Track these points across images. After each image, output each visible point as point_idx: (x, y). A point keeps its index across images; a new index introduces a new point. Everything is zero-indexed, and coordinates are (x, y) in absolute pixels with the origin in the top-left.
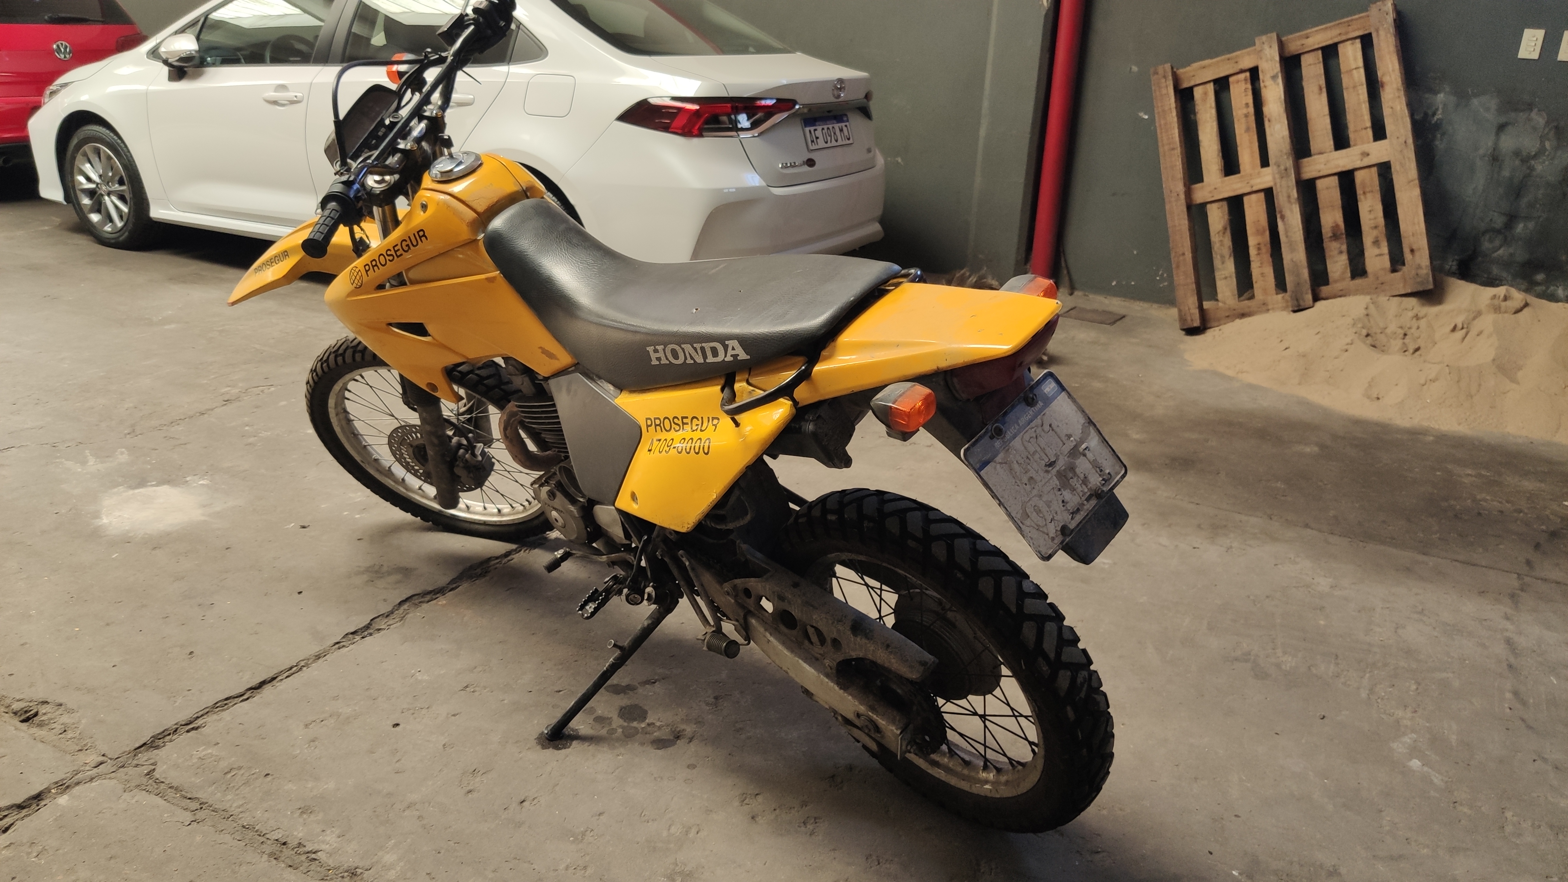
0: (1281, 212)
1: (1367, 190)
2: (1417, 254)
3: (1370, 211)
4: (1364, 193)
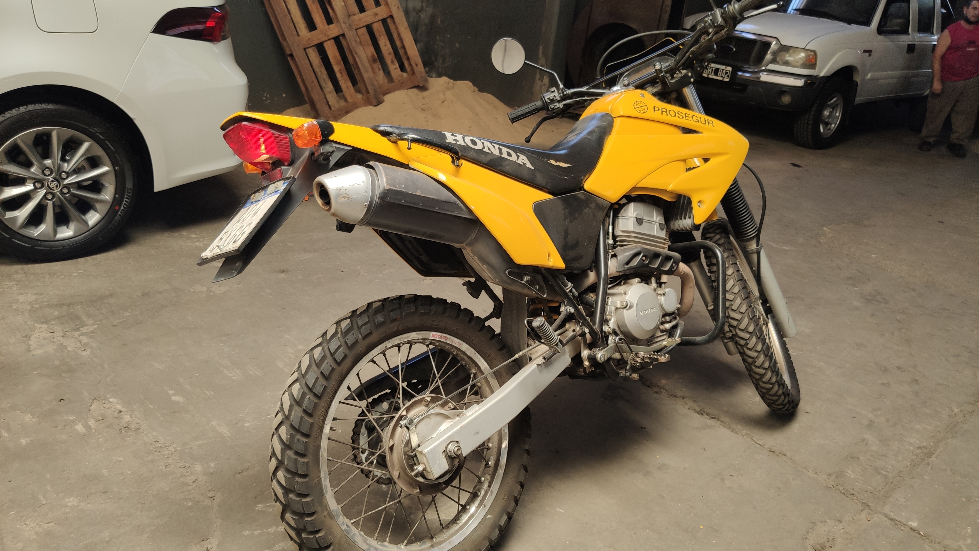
0: (355, 50)
1: (381, 34)
2: (419, 66)
3: (385, 45)
4: (380, 36)
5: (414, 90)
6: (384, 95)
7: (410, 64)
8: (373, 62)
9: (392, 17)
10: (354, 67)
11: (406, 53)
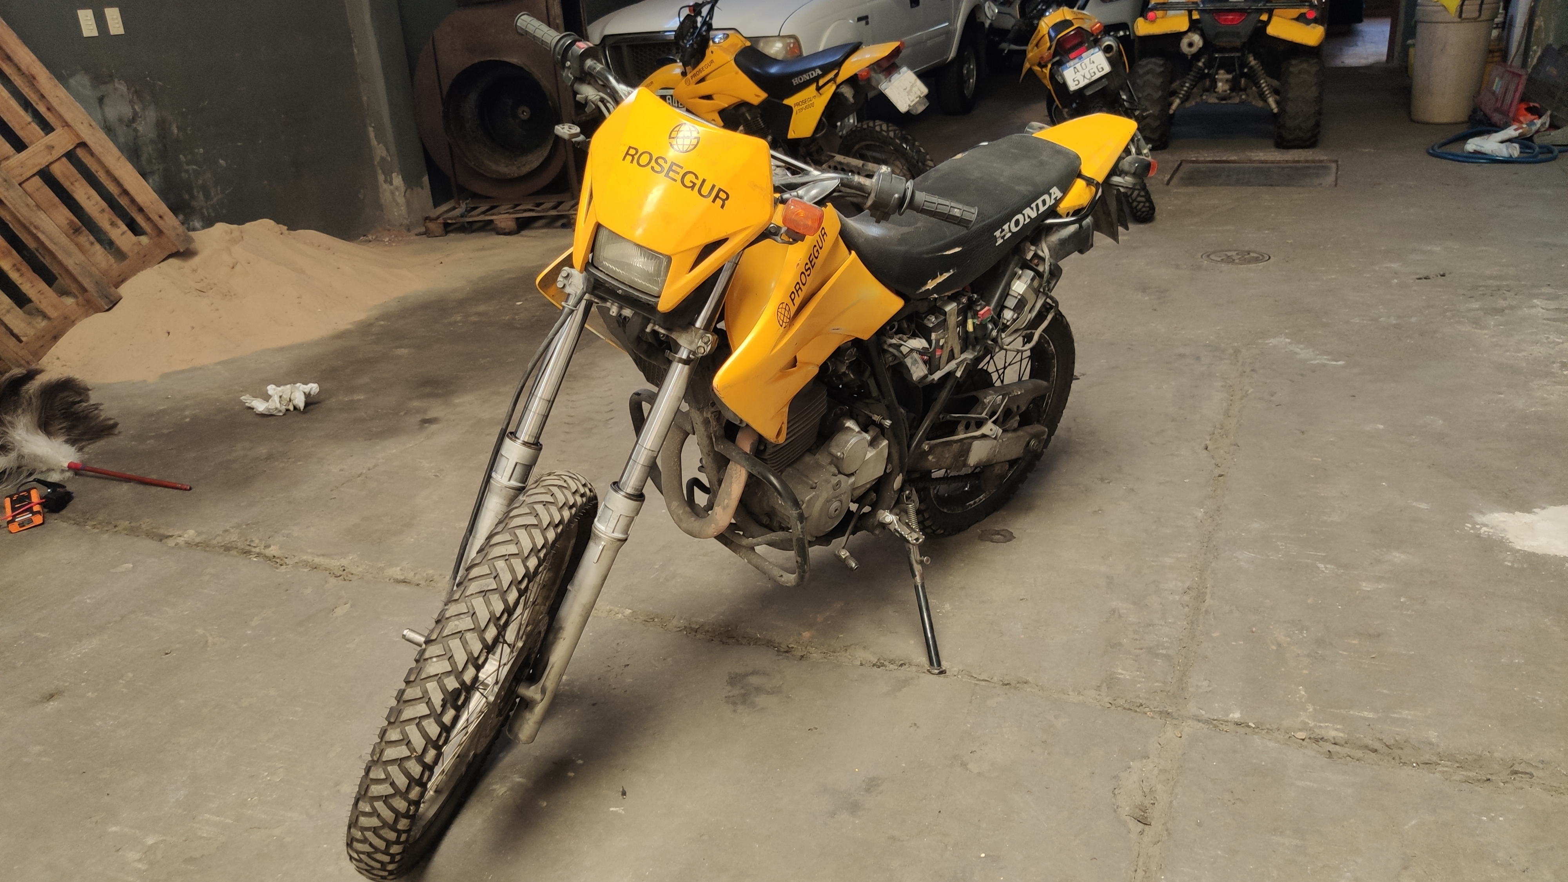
0: (31, 223)
1: (72, 180)
2: (165, 218)
3: (88, 198)
4: (72, 184)
5: (171, 261)
6: (117, 285)
7: (148, 219)
8: (74, 233)
9: (83, 145)
10: (40, 253)
11: (133, 201)
